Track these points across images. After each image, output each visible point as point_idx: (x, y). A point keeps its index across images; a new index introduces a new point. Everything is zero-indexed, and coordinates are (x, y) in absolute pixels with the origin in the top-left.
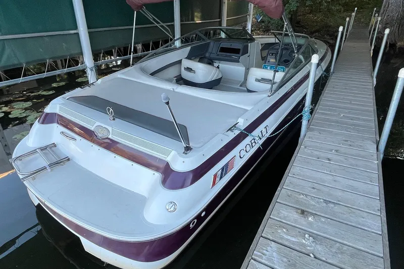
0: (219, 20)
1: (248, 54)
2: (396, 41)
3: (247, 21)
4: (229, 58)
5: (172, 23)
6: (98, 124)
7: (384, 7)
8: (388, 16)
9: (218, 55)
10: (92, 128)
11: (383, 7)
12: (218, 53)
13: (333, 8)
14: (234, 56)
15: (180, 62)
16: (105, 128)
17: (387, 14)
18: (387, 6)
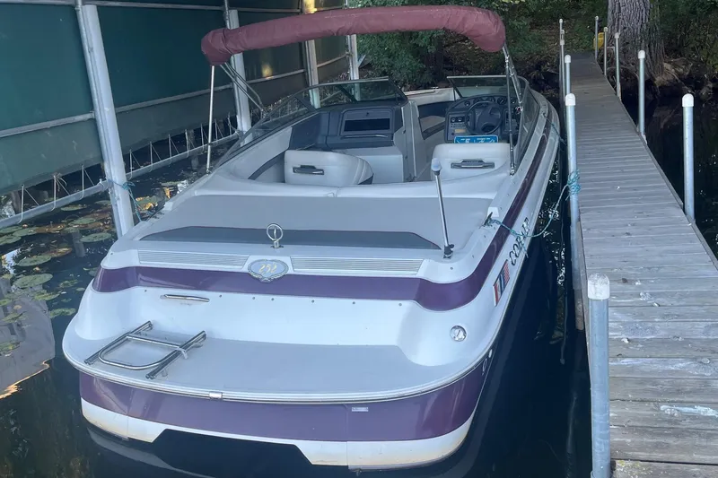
0: (302, 71)
1: (403, 129)
2: (651, 75)
3: (348, 69)
4: (370, 140)
5: (228, 86)
6: (253, 258)
7: (613, 13)
8: (625, 28)
9: (344, 137)
10: (245, 269)
11: (610, 13)
12: (343, 133)
13: (515, 23)
14: (380, 135)
15: (280, 159)
16: (273, 261)
17: (621, 26)
18: (617, 11)
